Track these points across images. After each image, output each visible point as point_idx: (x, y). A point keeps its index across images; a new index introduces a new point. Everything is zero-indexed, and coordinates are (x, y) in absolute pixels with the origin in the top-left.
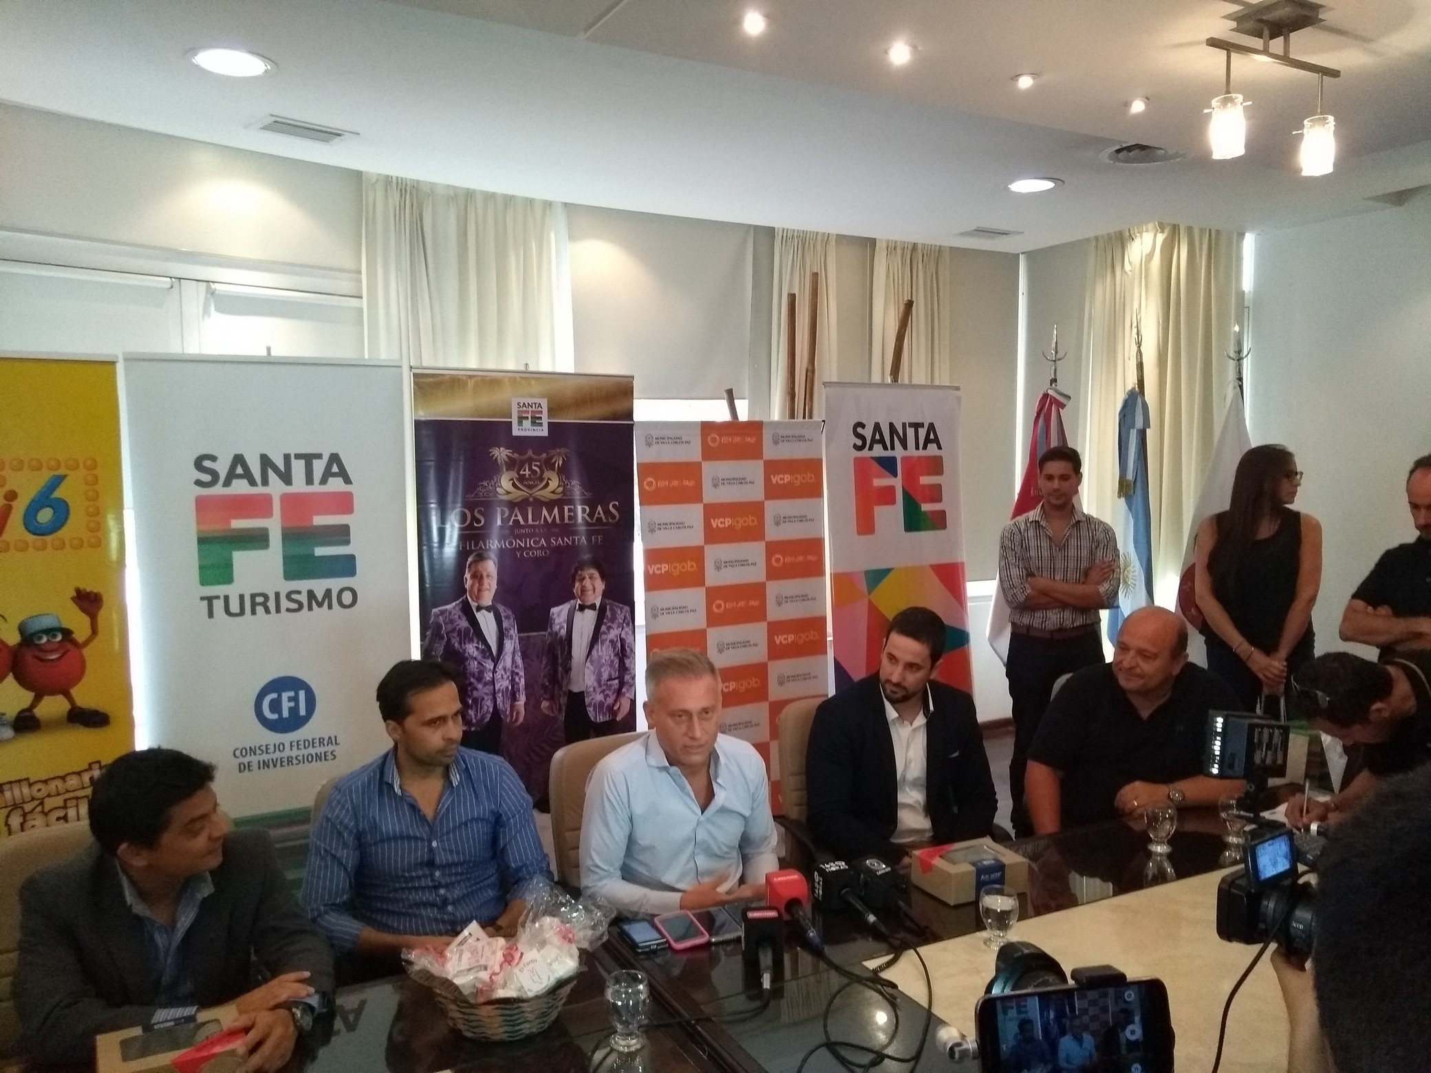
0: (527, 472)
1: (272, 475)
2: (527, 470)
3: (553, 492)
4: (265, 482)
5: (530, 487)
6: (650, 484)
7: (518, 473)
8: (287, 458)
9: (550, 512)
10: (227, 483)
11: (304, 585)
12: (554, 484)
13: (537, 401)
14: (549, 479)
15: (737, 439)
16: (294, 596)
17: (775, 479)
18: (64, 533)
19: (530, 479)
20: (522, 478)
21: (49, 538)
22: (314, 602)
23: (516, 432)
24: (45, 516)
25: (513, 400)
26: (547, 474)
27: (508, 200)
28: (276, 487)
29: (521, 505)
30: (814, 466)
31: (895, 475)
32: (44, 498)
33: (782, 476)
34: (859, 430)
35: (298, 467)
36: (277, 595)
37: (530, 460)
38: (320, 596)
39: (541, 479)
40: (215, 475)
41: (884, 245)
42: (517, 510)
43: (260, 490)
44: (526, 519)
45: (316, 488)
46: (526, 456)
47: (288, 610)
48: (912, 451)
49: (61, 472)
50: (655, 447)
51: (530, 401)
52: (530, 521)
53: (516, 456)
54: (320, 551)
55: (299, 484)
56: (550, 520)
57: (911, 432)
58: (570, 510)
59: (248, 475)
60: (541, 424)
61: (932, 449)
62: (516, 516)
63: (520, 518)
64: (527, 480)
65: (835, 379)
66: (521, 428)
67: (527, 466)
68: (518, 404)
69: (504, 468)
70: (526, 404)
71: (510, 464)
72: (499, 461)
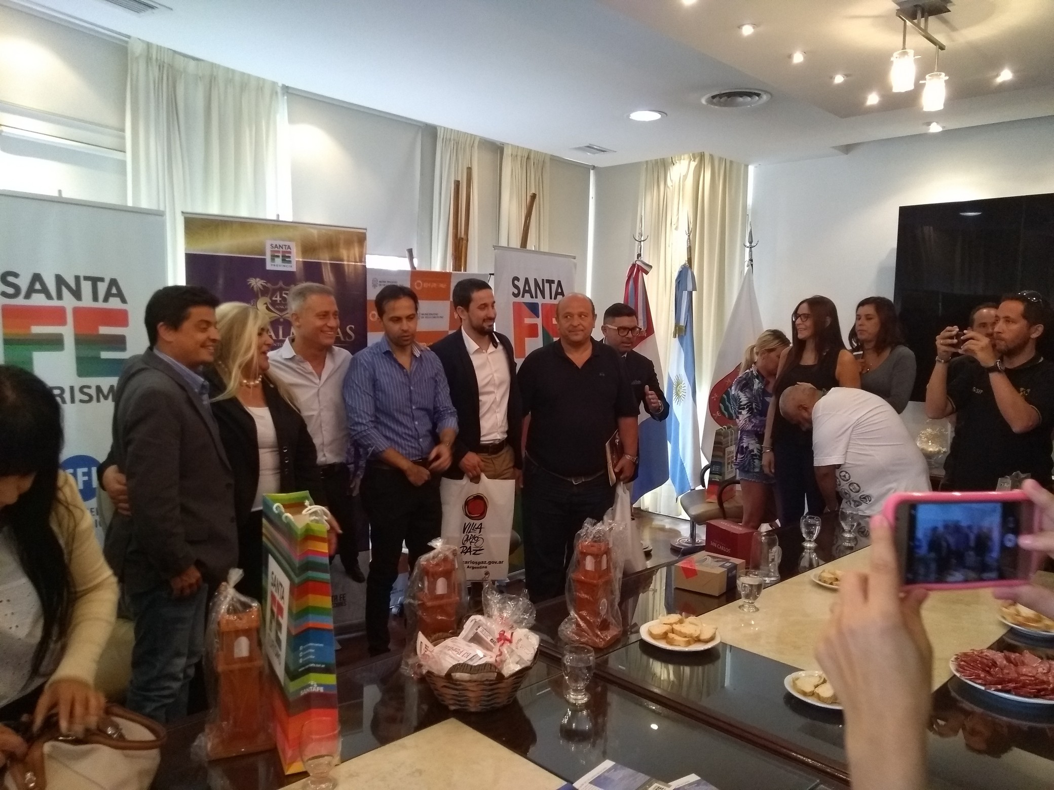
0: (278, 299)
1: (65, 291)
2: (278, 297)
4: (60, 297)
5: (280, 311)
7: (271, 299)
8: (78, 279)
10: (28, 296)
11: (93, 381)
13: (287, 243)
15: (434, 285)
16: (86, 390)
17: (457, 316)
19: (280, 304)
20: (274, 303)
22: (101, 396)
23: (269, 266)
25: (269, 242)
28: (68, 302)
31: (538, 317)
34: (516, 282)
35: (86, 287)
36: (72, 388)
37: (281, 290)
38: (105, 391)
40: (17, 289)
41: (510, 151)
43: (55, 303)
45: (100, 304)
46: (278, 286)
47: (82, 401)
48: (547, 300)
51: (282, 243)
53: (269, 285)
54: (105, 355)
55: (87, 301)
57: (547, 286)
59: (45, 291)
60: (290, 262)
64: (278, 304)
66: (273, 264)
67: (278, 294)
68: (271, 245)
69: (260, 295)
70: (278, 246)
71: (265, 292)
72: (255, 289)
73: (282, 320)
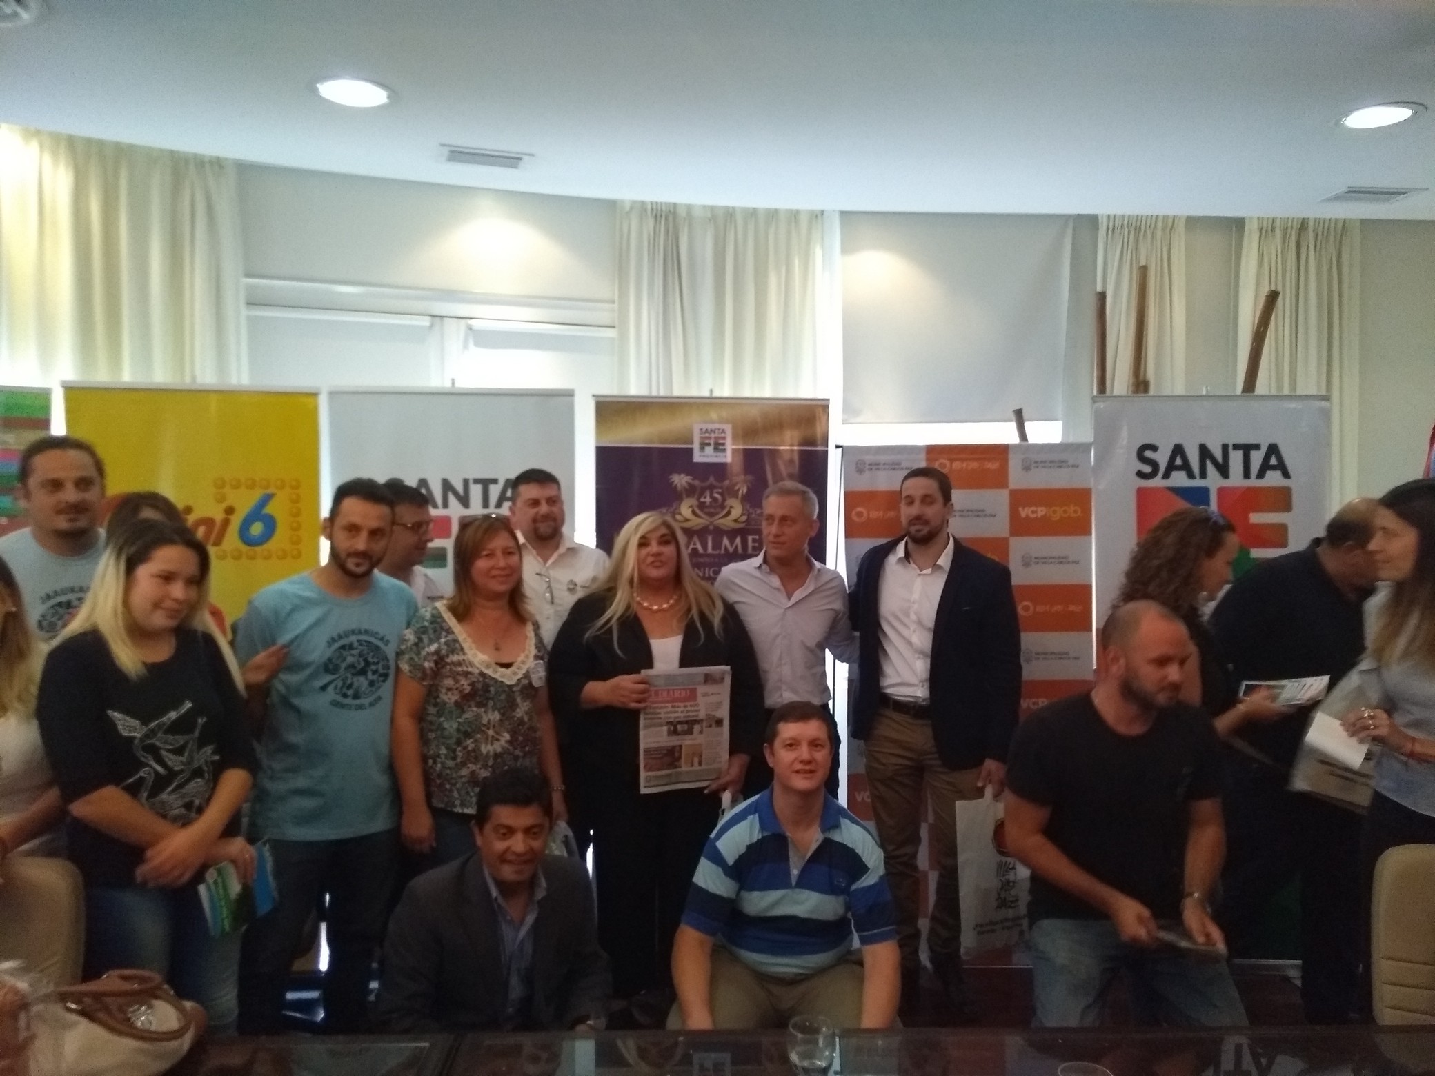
0: (708, 500)
1: (451, 498)
2: (708, 497)
3: (736, 521)
4: (445, 504)
5: (711, 515)
6: (860, 514)
7: (698, 499)
8: (466, 482)
9: (732, 542)
12: (737, 510)
13: (721, 426)
14: (731, 507)
15: (974, 465)
17: (1024, 512)
18: (272, 545)
19: (711, 506)
20: (702, 506)
21: (258, 549)
23: (698, 458)
24: (257, 529)
25: (696, 425)
26: (731, 502)
27: (772, 215)
29: (702, 533)
30: (1081, 497)
32: (257, 514)
33: (1033, 508)
35: (476, 492)
37: (711, 488)
39: (722, 507)
41: (1255, 226)
42: (696, 539)
43: (439, 512)
44: (705, 547)
46: (707, 483)
48: (1236, 481)
49: (269, 491)
50: (867, 474)
51: (714, 426)
52: (710, 550)
53: (697, 483)
56: (731, 550)
58: (754, 540)
60: (723, 451)
61: (1273, 479)
62: (695, 544)
63: (699, 546)
64: (708, 507)
65: (1180, 390)
66: (703, 454)
67: (708, 494)
68: (701, 429)
69: (684, 496)
70: (709, 430)
71: (691, 491)
72: (679, 487)
73: (711, 528)
